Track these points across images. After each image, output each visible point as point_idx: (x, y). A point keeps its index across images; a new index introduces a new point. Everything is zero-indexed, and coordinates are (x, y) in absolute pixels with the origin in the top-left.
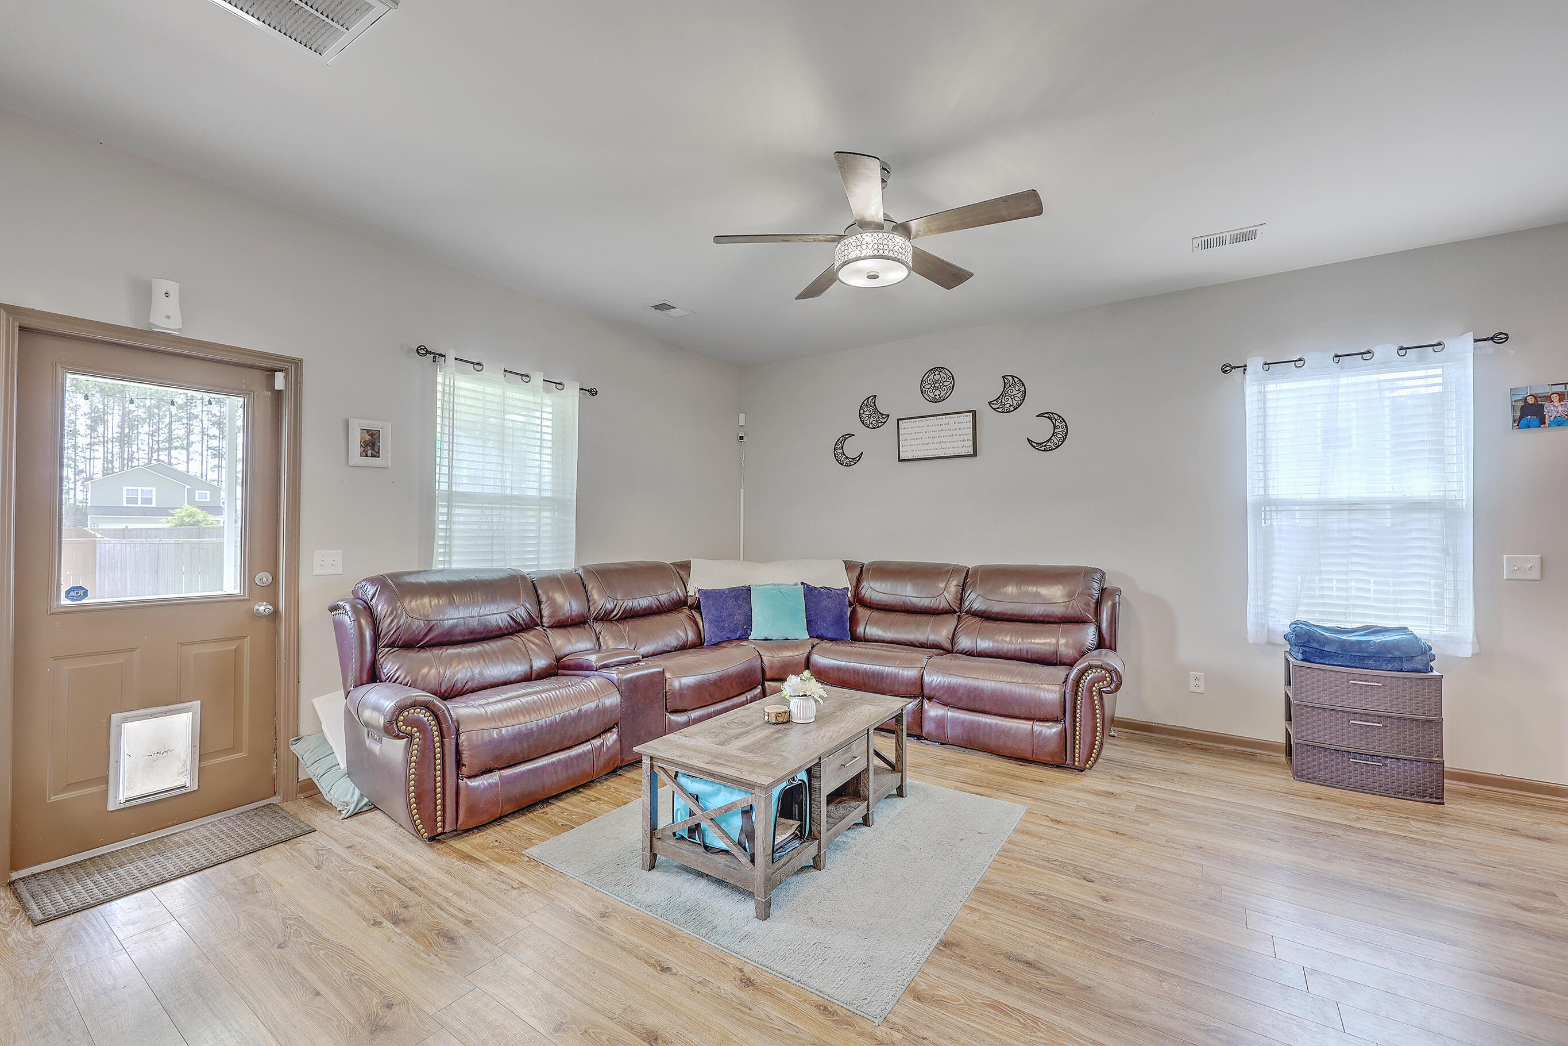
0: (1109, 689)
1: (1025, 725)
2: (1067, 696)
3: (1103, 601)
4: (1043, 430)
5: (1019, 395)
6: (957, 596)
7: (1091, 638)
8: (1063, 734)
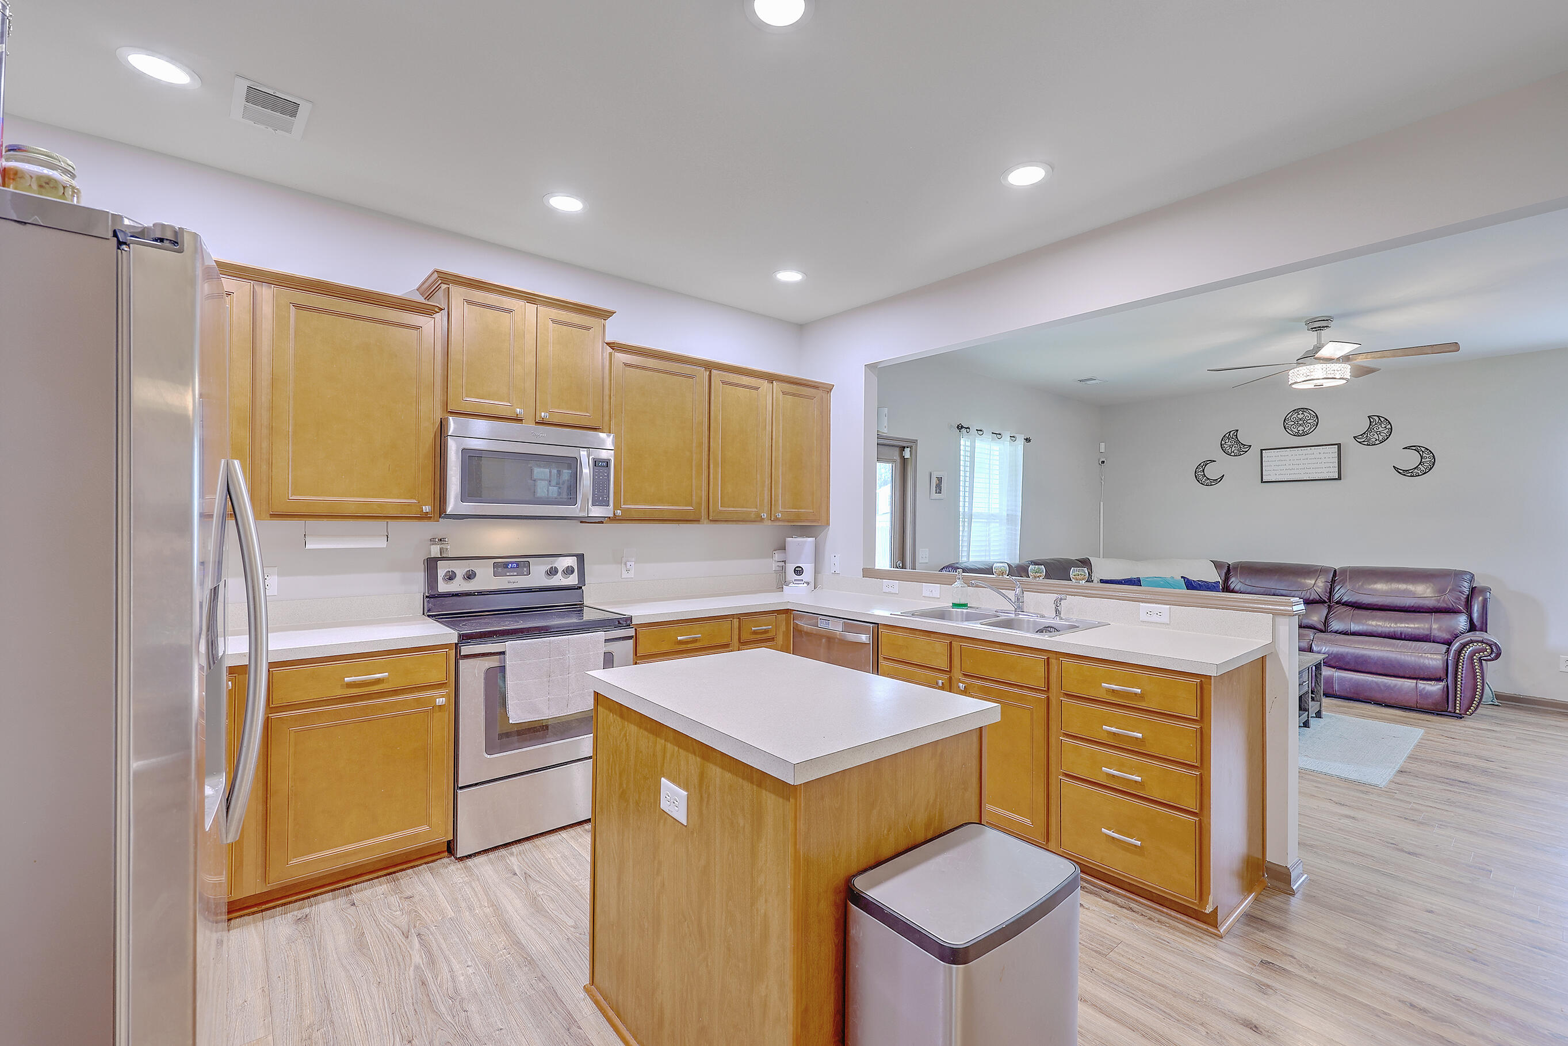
0: (1489, 658)
1: (1409, 683)
2: (1450, 662)
3: (1474, 597)
4: (1412, 460)
5: (1385, 432)
6: (1326, 590)
7: (1463, 624)
8: (1445, 689)
